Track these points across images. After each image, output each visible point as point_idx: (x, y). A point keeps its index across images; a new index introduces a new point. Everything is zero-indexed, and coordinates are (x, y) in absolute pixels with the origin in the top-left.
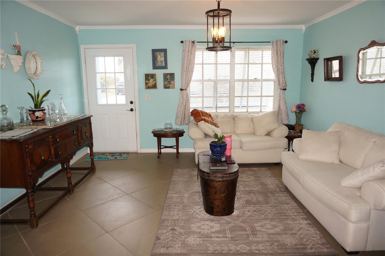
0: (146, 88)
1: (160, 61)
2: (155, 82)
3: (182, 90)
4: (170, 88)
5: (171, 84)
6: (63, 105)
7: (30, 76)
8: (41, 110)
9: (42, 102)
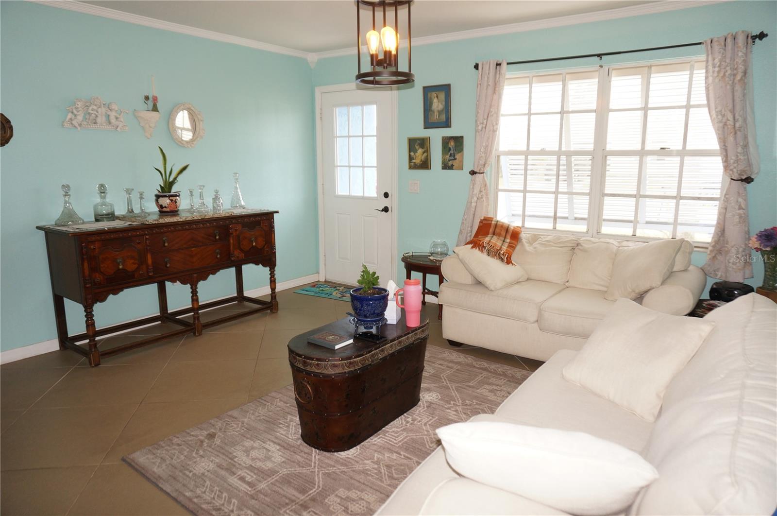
0: (410, 168)
1: (438, 111)
2: (425, 154)
3: (473, 173)
4: (454, 168)
5: (456, 159)
6: (239, 190)
7: (179, 144)
8: (170, 196)
9: (171, 184)
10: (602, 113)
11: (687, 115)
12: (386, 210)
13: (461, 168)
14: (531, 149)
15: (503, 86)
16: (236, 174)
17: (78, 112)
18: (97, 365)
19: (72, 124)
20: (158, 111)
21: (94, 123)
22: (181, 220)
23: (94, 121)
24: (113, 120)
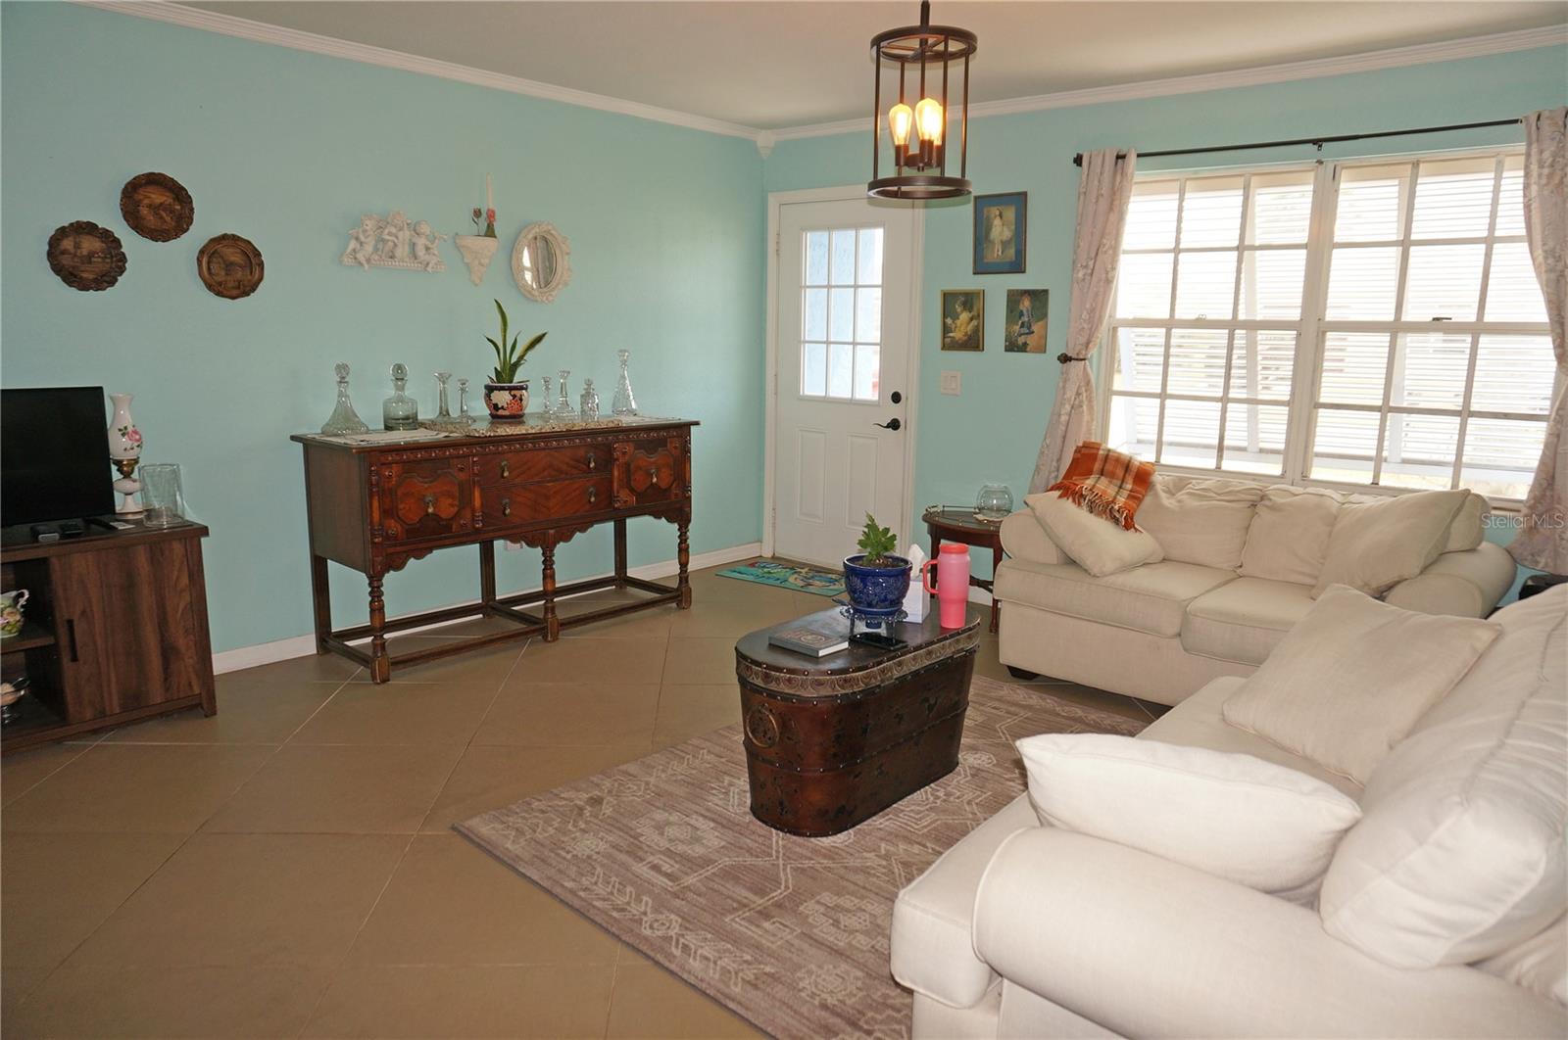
0: (944, 347)
1: (1002, 242)
2: (974, 323)
3: (1065, 359)
4: (1028, 349)
5: (1033, 332)
6: (627, 382)
7: (526, 293)
8: (510, 389)
9: (515, 366)
10: (1319, 249)
11: (1488, 256)
12: (894, 425)
13: (1042, 349)
14: (1178, 316)
15: (1129, 197)
16: (625, 351)
17: (366, 238)
18: (385, 681)
19: (355, 258)
20: (495, 237)
21: (391, 258)
22: (533, 431)
23: (391, 254)
24: (421, 252)
